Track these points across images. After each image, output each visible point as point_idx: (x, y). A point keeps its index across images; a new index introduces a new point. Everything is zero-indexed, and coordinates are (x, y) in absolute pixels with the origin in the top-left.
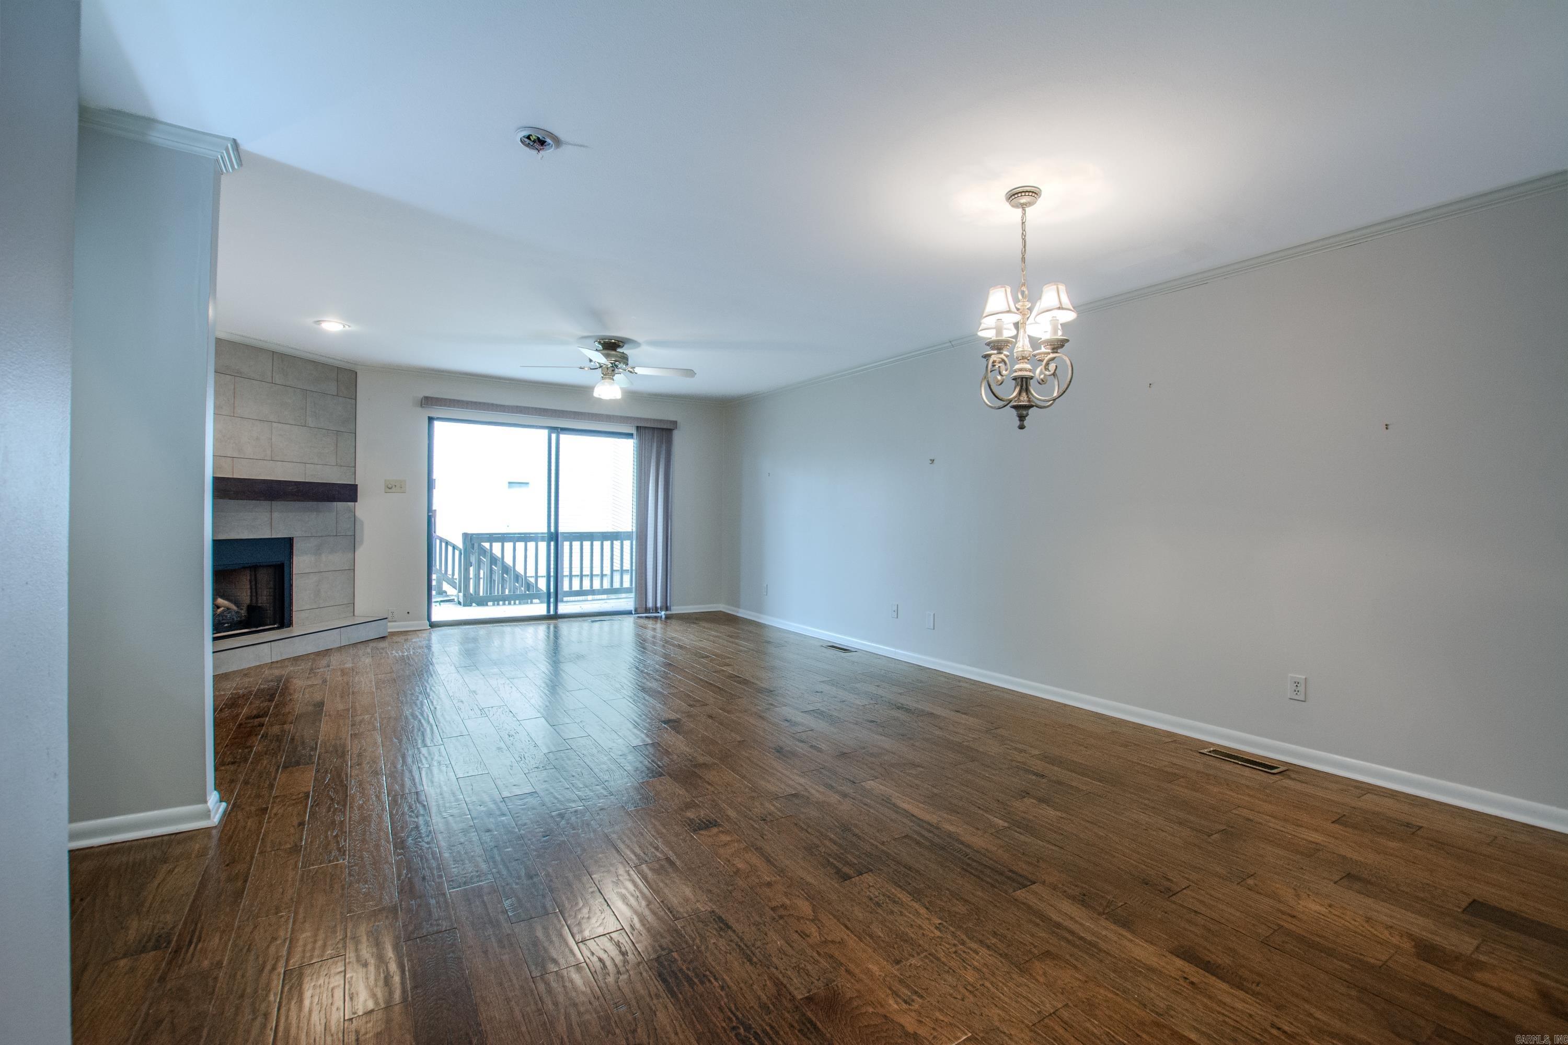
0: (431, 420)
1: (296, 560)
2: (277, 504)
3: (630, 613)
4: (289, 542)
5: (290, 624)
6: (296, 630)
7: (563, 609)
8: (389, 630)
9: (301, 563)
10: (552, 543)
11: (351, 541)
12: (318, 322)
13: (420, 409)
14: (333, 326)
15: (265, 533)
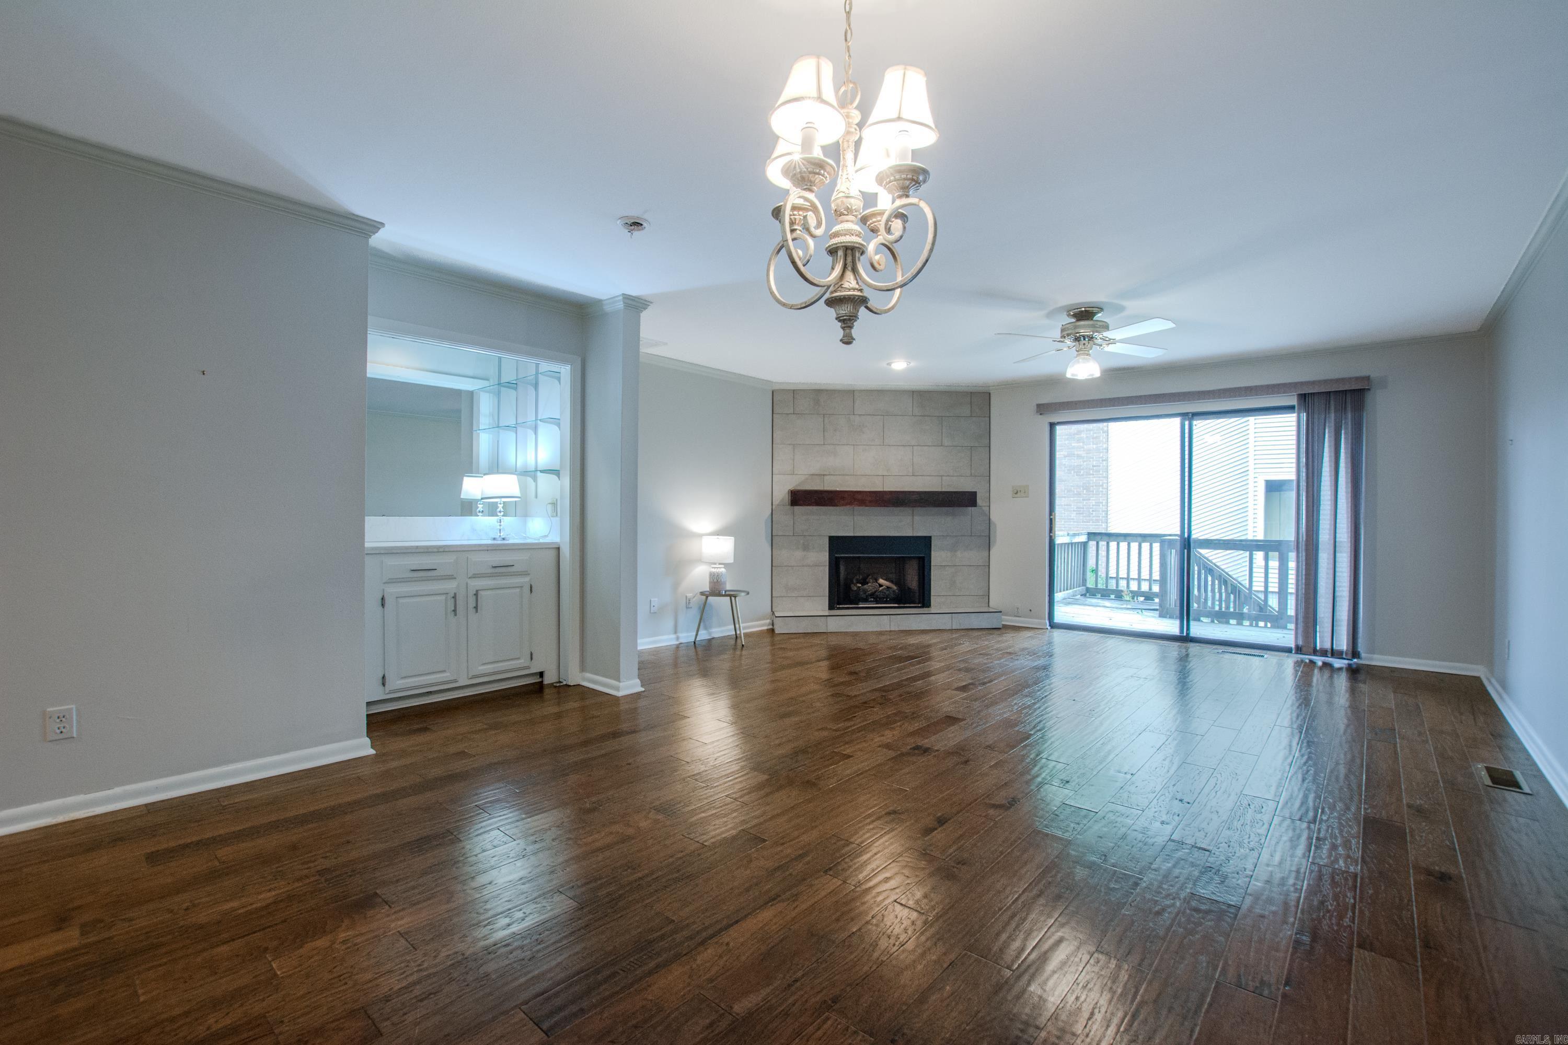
0: (1052, 426)
1: (934, 554)
2: (918, 510)
3: (1289, 650)
4: (926, 542)
5: (929, 606)
6: (933, 609)
7: (1198, 629)
8: (1003, 623)
9: (937, 557)
10: (1186, 551)
11: (987, 542)
12: (889, 364)
13: (1040, 416)
14: (899, 365)
15: (908, 532)
